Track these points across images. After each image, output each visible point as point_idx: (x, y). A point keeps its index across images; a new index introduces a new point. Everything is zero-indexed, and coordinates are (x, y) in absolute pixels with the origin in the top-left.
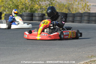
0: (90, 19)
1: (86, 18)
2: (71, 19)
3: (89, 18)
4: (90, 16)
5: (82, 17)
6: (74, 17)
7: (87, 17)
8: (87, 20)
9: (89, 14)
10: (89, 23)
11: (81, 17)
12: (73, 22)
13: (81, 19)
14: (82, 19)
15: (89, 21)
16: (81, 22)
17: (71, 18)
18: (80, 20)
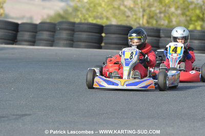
0: (75, 36)
1: (64, 35)
2: (27, 36)
3: (72, 35)
4: (73, 31)
5: (54, 32)
6: (36, 32)
7: (67, 32)
8: (67, 40)
9: (74, 26)
10: (71, 46)
11: (52, 33)
12: (33, 42)
13: (53, 36)
14: (56, 37)
15: (72, 42)
16: (51, 43)
17: (28, 33)
18: (50, 38)
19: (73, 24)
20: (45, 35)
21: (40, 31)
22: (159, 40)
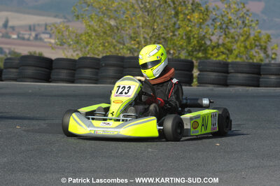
2: (64, 74)
4: (122, 67)
5: (98, 69)
11: (96, 70)
13: (97, 74)
16: (96, 81)
17: (65, 71)
19: (122, 59)
20: (87, 72)
21: (79, 68)
22: (227, 77)
